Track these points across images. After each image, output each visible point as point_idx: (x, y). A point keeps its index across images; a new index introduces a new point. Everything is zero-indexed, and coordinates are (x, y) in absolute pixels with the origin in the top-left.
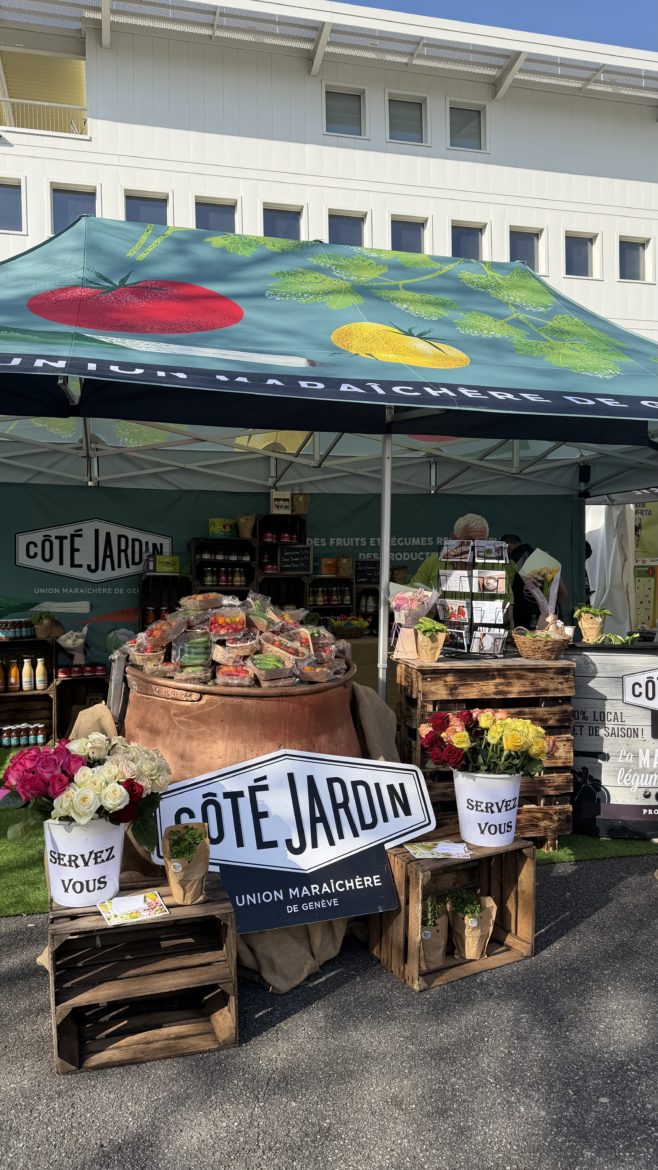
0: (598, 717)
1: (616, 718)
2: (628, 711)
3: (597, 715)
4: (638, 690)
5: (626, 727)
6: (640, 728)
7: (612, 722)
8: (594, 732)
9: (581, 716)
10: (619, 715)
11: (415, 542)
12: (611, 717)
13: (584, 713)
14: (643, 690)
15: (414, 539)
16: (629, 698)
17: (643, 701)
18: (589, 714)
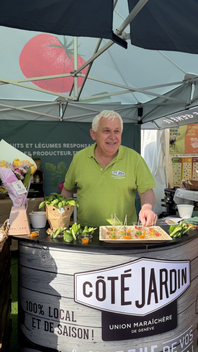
0: (52, 314)
1: (68, 317)
2: (79, 311)
3: (52, 311)
4: (88, 290)
5: (77, 327)
6: (90, 329)
7: (64, 321)
8: (49, 328)
9: (39, 310)
10: (71, 313)
11: (52, 146)
12: (63, 315)
13: (41, 308)
14: (93, 290)
15: (51, 144)
16: (80, 297)
17: (92, 301)
18: (45, 309)
